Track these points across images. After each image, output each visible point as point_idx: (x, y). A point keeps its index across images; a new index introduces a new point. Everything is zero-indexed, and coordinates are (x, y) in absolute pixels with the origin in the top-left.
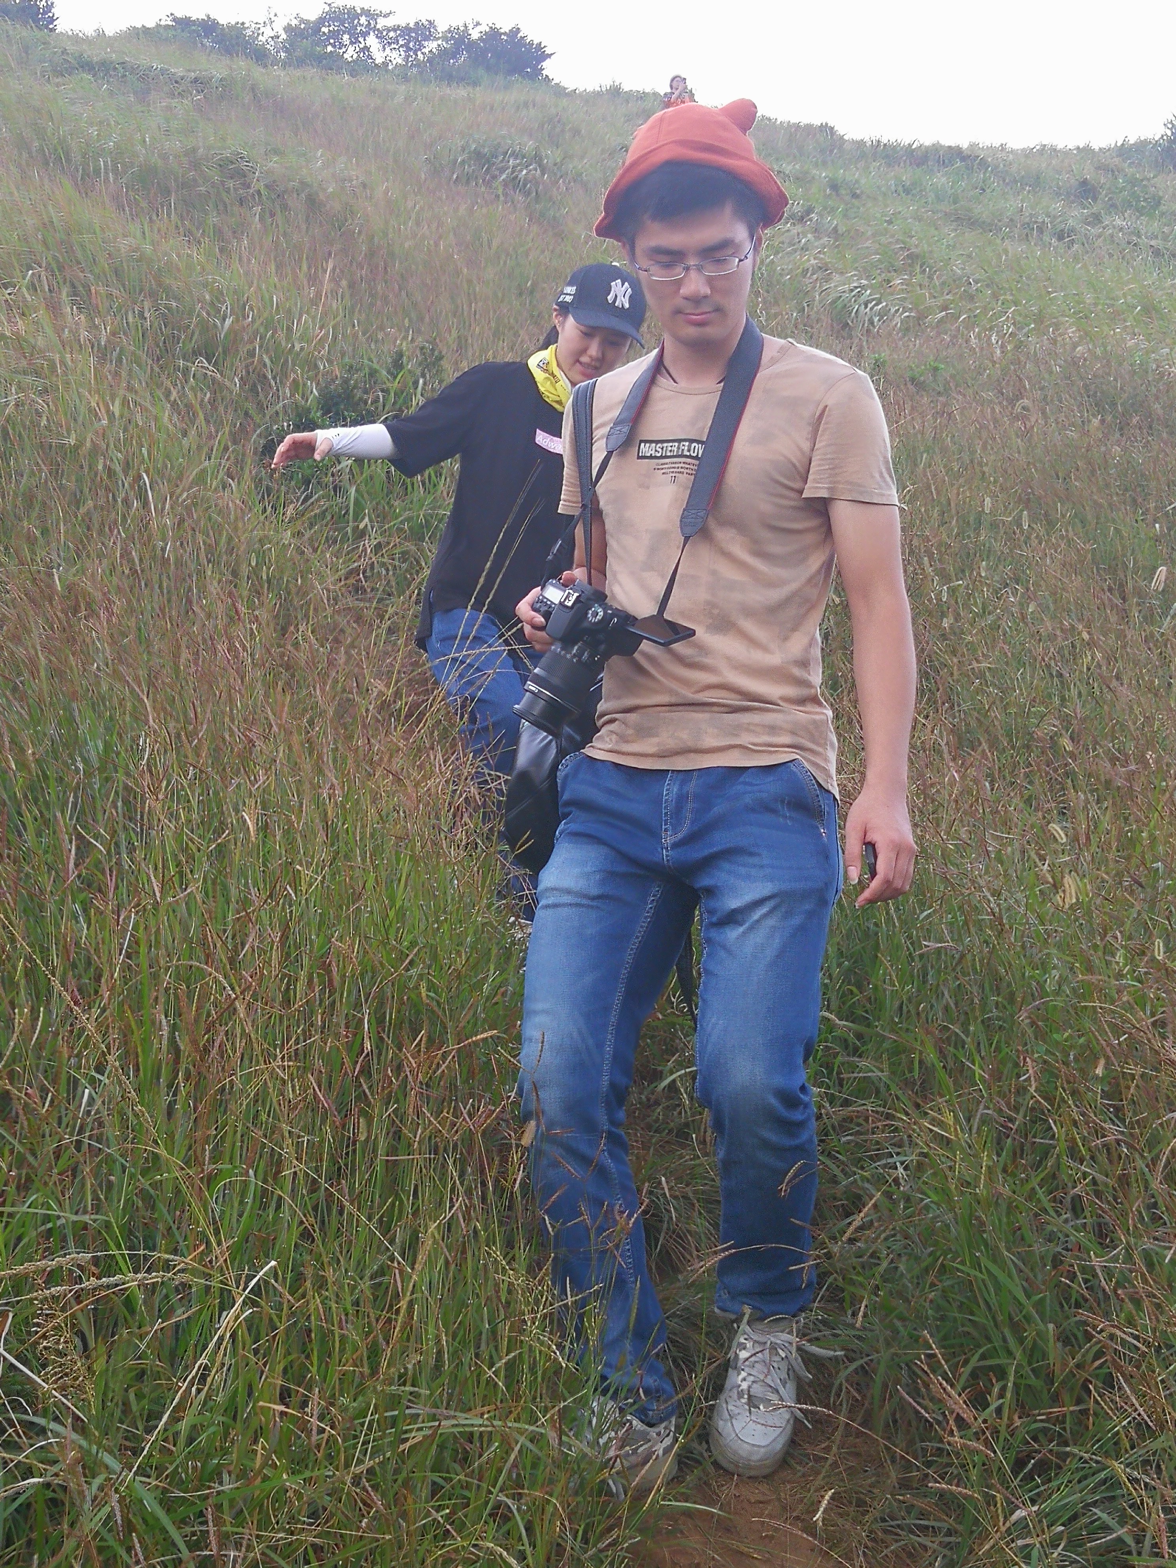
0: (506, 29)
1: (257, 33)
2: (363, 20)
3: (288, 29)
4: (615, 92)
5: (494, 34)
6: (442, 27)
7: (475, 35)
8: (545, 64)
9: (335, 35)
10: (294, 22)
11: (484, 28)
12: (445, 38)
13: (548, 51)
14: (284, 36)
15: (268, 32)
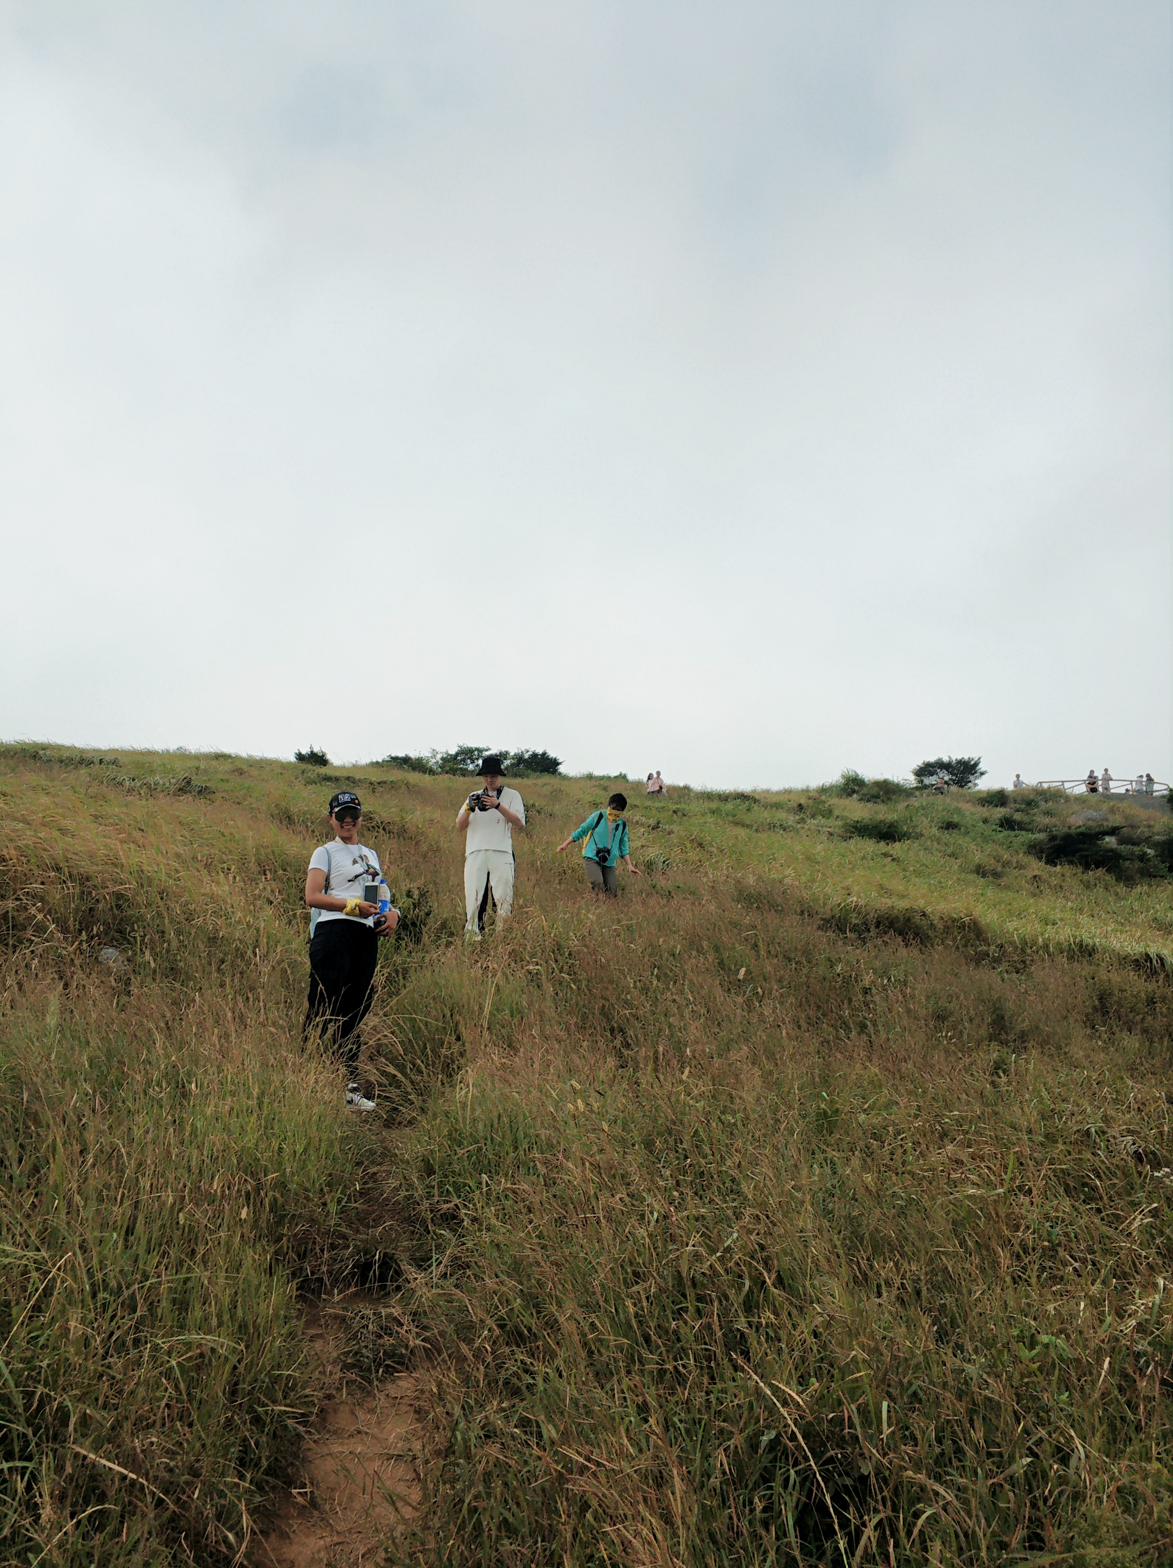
0: (541, 753)
1: (428, 761)
2: (476, 753)
3: (443, 759)
4: (590, 777)
5: (535, 755)
6: (512, 754)
7: (526, 756)
8: (560, 766)
9: (464, 760)
10: (445, 756)
11: (530, 753)
12: (513, 758)
13: (560, 761)
14: (440, 762)
15: (434, 760)
